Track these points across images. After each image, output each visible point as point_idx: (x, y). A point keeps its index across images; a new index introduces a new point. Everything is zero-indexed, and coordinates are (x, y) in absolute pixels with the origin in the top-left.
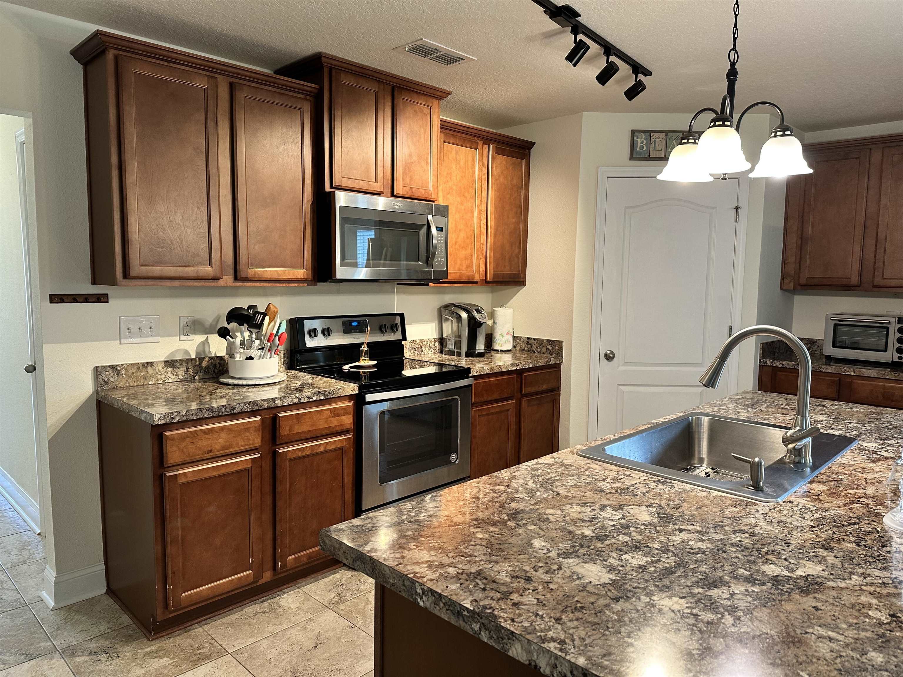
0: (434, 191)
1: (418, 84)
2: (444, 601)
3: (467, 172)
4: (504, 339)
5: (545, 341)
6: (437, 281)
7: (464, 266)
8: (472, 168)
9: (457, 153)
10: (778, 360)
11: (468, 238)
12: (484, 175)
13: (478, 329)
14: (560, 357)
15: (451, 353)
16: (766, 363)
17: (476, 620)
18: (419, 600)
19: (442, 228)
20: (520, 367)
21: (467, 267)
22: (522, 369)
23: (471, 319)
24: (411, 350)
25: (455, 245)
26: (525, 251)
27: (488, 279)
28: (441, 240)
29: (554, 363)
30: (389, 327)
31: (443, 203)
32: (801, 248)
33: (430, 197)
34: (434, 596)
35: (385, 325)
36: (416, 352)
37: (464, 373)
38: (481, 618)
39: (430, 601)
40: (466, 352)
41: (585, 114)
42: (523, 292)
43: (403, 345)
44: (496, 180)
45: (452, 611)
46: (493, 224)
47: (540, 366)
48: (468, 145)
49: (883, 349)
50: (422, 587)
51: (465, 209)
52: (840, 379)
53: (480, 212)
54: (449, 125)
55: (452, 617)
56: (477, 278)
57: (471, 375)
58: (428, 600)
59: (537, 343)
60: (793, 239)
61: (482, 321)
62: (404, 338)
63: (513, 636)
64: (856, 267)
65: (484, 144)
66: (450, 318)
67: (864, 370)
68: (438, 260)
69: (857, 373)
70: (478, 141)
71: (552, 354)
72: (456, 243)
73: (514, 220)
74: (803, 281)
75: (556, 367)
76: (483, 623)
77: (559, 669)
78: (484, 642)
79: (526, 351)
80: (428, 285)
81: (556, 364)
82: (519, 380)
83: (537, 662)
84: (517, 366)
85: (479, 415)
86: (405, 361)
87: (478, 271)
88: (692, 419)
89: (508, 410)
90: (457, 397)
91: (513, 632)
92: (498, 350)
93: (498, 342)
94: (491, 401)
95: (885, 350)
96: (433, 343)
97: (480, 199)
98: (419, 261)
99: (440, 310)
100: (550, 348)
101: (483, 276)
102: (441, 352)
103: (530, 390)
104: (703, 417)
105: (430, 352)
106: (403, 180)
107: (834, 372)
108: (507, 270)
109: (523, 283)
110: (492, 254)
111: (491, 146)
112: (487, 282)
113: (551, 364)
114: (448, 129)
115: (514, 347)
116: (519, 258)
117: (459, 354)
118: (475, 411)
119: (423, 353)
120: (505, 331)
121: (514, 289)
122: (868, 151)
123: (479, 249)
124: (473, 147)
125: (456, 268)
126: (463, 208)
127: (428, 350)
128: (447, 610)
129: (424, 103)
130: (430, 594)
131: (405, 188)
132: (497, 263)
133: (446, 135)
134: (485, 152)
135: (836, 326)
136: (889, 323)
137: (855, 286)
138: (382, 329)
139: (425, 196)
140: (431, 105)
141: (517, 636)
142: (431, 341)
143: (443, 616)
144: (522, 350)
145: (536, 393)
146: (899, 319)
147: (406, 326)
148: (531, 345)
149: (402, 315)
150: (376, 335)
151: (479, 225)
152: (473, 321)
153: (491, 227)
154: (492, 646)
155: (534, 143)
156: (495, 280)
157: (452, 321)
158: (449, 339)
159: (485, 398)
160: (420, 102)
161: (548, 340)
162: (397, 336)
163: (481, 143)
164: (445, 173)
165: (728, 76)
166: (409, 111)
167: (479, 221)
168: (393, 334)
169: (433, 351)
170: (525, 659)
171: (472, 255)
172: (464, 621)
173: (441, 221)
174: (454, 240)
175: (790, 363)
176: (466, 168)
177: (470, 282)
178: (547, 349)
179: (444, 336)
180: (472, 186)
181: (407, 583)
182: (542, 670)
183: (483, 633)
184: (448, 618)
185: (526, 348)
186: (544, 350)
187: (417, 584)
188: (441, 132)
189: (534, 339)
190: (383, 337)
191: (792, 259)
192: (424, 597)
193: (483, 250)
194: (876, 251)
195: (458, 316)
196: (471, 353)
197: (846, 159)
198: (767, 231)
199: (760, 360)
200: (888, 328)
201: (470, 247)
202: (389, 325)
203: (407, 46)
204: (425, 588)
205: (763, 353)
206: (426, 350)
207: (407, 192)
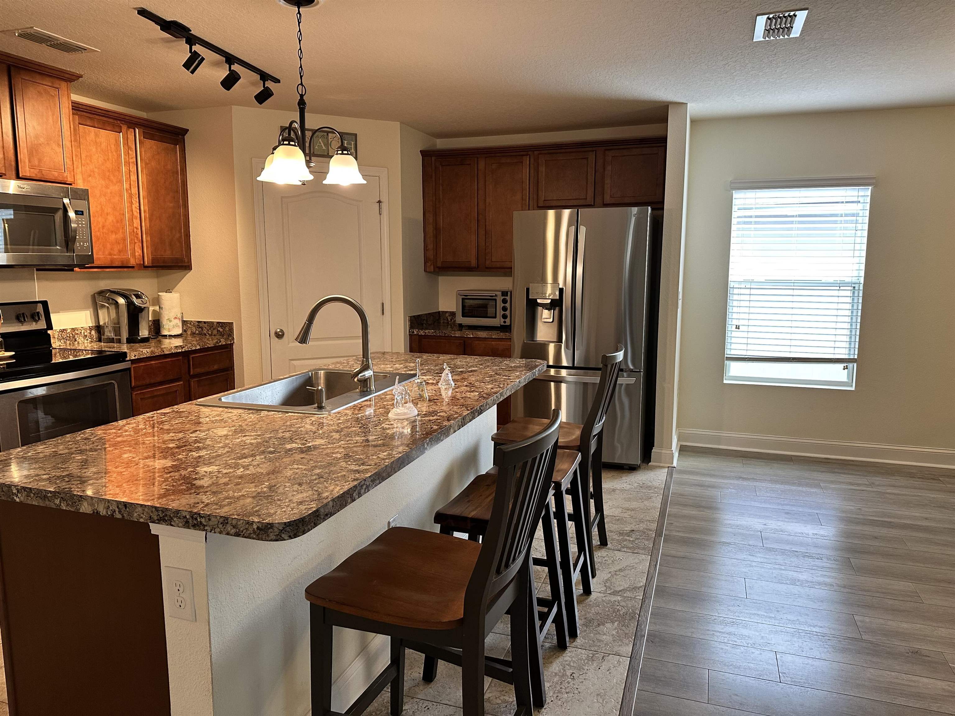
0: (70, 174)
1: (40, 65)
2: (33, 492)
3: (110, 154)
4: (171, 324)
5: (215, 324)
6: (82, 266)
7: (116, 251)
8: (116, 152)
9: (96, 135)
10: (422, 329)
11: (117, 222)
12: (132, 158)
13: (140, 315)
14: (230, 338)
15: (111, 340)
16: (413, 332)
17: (57, 497)
18: (15, 498)
19: (82, 212)
20: (186, 349)
21: (120, 251)
22: (188, 351)
23: (130, 304)
24: (60, 340)
25: (103, 229)
26: (188, 236)
27: (146, 263)
28: (82, 224)
29: (224, 343)
30: (29, 317)
31: (84, 186)
32: (436, 236)
33: (66, 179)
34: (26, 491)
35: (23, 314)
36: (68, 342)
37: (121, 357)
38: (60, 494)
39: (23, 496)
40: (127, 338)
41: (234, 108)
42: (190, 275)
43: (49, 335)
44: (146, 164)
45: (40, 497)
46: (147, 208)
47: (208, 348)
48: (109, 129)
49: (494, 315)
50: (17, 487)
51: (111, 193)
52: (464, 342)
53: (131, 196)
54: (84, 107)
55: (41, 501)
56: (132, 262)
57: (128, 359)
58: (22, 496)
59: (208, 325)
60: (430, 229)
61: (143, 306)
62: (50, 327)
63: (82, 498)
64: (474, 252)
65: (129, 127)
66: (105, 304)
67: (479, 333)
68: (80, 244)
69: (475, 336)
70: (121, 125)
71: (223, 336)
72: (103, 227)
73: (171, 205)
74: (439, 264)
75: (227, 348)
76: (61, 497)
77: (111, 508)
78: (63, 510)
79: (198, 334)
80: (72, 270)
81: (226, 345)
82: (186, 361)
83: (98, 509)
84: (182, 348)
85: (141, 399)
86: (53, 351)
87: (133, 255)
88: (312, 374)
89: (176, 391)
90: (113, 381)
91: (81, 496)
92: (166, 336)
93: (166, 327)
94: (154, 383)
95: (495, 317)
96: (88, 331)
97: (129, 183)
98: (56, 245)
99: (93, 297)
100: (221, 330)
101: (140, 261)
102: (100, 340)
103: (199, 370)
104: (320, 371)
105: (86, 341)
106: (30, 161)
107: (460, 336)
108: (168, 254)
109: (188, 267)
110: (149, 239)
111: (137, 130)
112: (146, 267)
113: (222, 345)
114: (83, 111)
115: (185, 331)
116: (181, 243)
117: (119, 341)
118: (136, 394)
119: (76, 343)
120: (172, 315)
121: (179, 273)
122: (476, 159)
123: (132, 233)
124: (115, 130)
125: (107, 253)
126: (109, 191)
127: (82, 339)
128: (36, 497)
129: (50, 84)
130: (23, 491)
131: (32, 170)
132: (155, 247)
133: (80, 116)
134: (131, 137)
135: (463, 299)
136: (496, 296)
137: (474, 268)
138: (20, 318)
139: (60, 179)
140: (59, 87)
141: (84, 497)
142: (85, 329)
143: (34, 503)
144: (193, 334)
145: (207, 373)
146: (502, 292)
147: (51, 315)
148: (202, 328)
149: (45, 304)
150: (13, 325)
151: (130, 208)
152: (132, 307)
153: (144, 212)
154: (69, 511)
155: (188, 130)
156: (154, 265)
157: (108, 307)
158: (107, 327)
159: (148, 381)
160: (44, 83)
161: (218, 323)
162: (41, 325)
163: (124, 128)
164: (83, 156)
165: (299, 104)
166: (31, 92)
167: (129, 205)
168: (34, 323)
169: (89, 340)
170: (90, 510)
171: (124, 239)
172: (49, 500)
173: (81, 205)
174: (101, 224)
175: (430, 331)
176: (109, 151)
177: (124, 266)
178: (218, 331)
179: (101, 323)
180: (119, 169)
181: (5, 489)
182: (101, 513)
183: (62, 504)
184: (38, 503)
185: (197, 332)
186: (215, 332)
187: (12, 487)
188: (73, 114)
189: (205, 322)
190: (22, 327)
191: (431, 246)
192: (19, 495)
193: (137, 234)
194: (485, 240)
195: (114, 302)
196: (133, 338)
197: (461, 165)
198: (406, 221)
199: (409, 330)
200: (496, 300)
201: (121, 231)
202: (28, 313)
203: (16, 31)
204: (19, 488)
205: (411, 324)
206: (80, 339)
207: (36, 174)
